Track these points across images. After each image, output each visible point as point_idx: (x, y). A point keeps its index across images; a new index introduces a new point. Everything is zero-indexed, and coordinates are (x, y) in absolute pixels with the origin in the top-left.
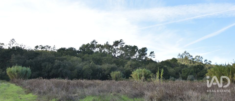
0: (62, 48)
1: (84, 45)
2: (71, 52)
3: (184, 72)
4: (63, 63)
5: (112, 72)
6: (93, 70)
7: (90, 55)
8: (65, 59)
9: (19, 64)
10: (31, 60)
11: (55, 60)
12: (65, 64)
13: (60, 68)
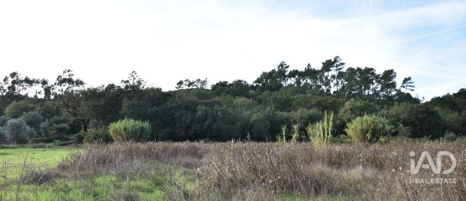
0: (220, 82)
1: (266, 73)
2: (239, 88)
4: (212, 110)
5: (310, 125)
6: (271, 122)
7: (275, 94)
8: (218, 103)
9: (130, 117)
10: (155, 107)
11: (198, 105)
12: (217, 113)
13: (206, 120)
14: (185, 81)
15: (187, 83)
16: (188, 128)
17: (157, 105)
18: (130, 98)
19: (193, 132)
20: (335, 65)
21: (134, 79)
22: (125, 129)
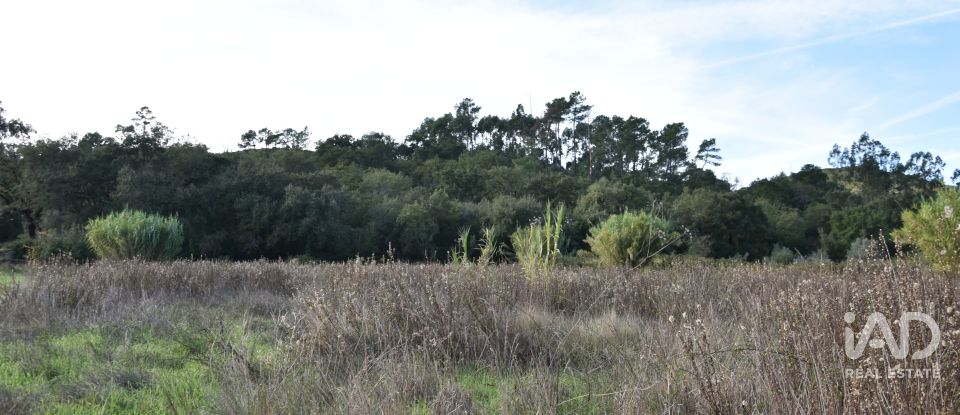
0: (336, 137)
1: (431, 121)
2: (376, 151)
3: (842, 227)
4: (318, 195)
5: (518, 229)
6: (440, 222)
7: (450, 163)
8: (331, 180)
9: (135, 206)
10: (192, 185)
11: (287, 184)
12: (327, 201)
13: (304, 216)
14: (260, 132)
15: (265, 136)
16: (264, 233)
17: (198, 182)
18: (136, 166)
19: (276, 241)
20: (572, 109)
21: (145, 123)
22: (124, 233)
